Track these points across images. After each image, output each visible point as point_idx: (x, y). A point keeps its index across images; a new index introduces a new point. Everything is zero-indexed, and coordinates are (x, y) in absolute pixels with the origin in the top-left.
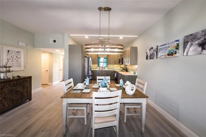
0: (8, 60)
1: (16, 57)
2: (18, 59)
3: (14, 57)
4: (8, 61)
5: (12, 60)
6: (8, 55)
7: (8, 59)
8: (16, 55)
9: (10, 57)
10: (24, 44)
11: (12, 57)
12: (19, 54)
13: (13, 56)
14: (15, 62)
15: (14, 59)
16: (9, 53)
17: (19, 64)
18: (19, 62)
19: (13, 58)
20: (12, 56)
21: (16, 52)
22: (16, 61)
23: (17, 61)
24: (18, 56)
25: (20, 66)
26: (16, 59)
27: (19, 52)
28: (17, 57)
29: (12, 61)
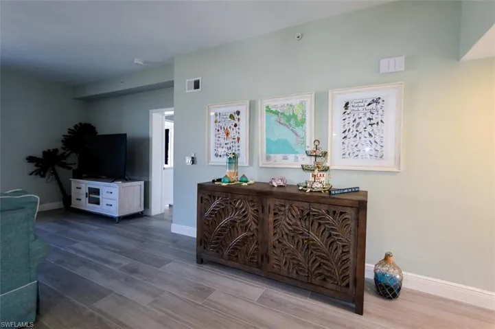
0: (343, 135)
1: (368, 122)
2: (375, 126)
3: (362, 123)
4: (345, 137)
5: (355, 133)
6: (347, 116)
7: (345, 132)
8: (369, 115)
9: (351, 124)
10: (399, 63)
11: (355, 124)
12: (379, 106)
13: (358, 121)
14: (363, 138)
15: (362, 130)
16: (348, 111)
17: (378, 148)
18: (378, 141)
19: (358, 124)
20: (355, 121)
21: (369, 104)
22: (368, 136)
23: (370, 135)
24: (374, 116)
25: (379, 156)
26: (369, 129)
27: (376, 101)
28: (372, 122)
29: (355, 136)
